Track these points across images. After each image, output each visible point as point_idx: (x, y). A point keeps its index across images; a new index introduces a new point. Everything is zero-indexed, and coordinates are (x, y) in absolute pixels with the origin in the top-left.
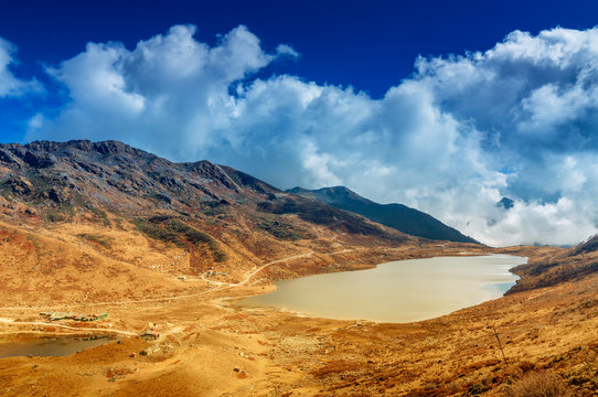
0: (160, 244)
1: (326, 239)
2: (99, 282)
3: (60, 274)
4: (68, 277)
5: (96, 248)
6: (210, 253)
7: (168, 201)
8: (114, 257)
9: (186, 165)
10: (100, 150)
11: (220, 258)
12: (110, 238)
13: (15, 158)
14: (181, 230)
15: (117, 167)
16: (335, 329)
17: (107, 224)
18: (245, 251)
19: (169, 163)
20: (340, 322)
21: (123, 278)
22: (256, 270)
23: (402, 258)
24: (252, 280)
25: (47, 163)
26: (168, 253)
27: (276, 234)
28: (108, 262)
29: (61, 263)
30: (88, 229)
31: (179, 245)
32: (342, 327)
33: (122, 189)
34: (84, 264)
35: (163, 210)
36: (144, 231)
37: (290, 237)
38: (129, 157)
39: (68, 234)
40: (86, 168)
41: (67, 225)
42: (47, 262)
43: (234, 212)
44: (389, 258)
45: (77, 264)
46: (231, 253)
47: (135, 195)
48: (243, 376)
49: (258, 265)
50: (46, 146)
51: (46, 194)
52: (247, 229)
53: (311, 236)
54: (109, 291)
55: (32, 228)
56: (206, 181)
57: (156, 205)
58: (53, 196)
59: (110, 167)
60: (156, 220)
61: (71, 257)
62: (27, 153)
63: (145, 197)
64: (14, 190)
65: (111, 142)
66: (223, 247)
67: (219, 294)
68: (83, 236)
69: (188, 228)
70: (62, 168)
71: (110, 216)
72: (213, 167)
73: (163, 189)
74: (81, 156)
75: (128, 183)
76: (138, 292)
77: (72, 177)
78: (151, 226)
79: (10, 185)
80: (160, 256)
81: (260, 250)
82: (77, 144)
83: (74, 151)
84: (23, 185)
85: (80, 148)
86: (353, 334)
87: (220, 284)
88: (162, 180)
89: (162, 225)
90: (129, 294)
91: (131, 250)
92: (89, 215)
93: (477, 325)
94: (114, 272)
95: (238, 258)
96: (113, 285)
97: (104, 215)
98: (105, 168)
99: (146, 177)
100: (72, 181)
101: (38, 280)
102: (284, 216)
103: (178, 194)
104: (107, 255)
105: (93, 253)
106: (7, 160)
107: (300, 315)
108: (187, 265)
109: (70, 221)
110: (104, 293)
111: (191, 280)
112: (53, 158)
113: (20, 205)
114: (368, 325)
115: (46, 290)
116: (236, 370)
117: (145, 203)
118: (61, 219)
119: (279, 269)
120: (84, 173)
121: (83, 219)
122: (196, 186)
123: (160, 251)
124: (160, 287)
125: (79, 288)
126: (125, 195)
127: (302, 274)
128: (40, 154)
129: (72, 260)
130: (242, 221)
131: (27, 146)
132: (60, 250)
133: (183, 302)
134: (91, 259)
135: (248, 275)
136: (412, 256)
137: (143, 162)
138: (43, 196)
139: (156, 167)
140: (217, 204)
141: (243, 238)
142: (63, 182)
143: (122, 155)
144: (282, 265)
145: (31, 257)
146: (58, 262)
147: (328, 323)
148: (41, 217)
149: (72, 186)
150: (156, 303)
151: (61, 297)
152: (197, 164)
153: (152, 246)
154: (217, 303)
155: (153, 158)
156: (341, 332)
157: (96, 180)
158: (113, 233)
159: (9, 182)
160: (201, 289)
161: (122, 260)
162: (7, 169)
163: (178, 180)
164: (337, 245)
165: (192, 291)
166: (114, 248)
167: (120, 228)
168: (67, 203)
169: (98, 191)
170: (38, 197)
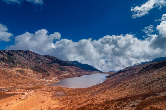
0: (36, 72)
1: (71, 71)
2: (19, 80)
3: (10, 79)
4: (12, 80)
5: (21, 73)
6: (46, 74)
7: (39, 63)
8: (25, 75)
9: (44, 56)
10: (25, 52)
11: (49, 75)
12: (24, 71)
13: (5, 53)
14: (41, 69)
15: (29, 56)
16: (69, 90)
17: (25, 68)
18: (54, 73)
19: (41, 55)
20: (70, 88)
21: (26, 80)
22: (56, 77)
23: (86, 74)
24: (55, 79)
25: (12, 55)
26: (37, 74)
27: (62, 70)
28: (22, 76)
29: (10, 77)
30: (20, 69)
31: (40, 72)
32: (70, 89)
33: (30, 60)
34: (17, 77)
35: (38, 65)
36: (33, 69)
37: (65, 70)
38: (32, 54)
39: (14, 70)
40: (22, 56)
41: (15, 68)
42: (7, 76)
43: (53, 65)
44: (84, 75)
45: (15, 77)
46: (51, 74)
47: (32, 62)
48: (43, 103)
49: (57, 76)
50: (13, 51)
51: (11, 61)
52: (56, 69)
53: (68, 70)
54: (22, 83)
55: (6, 69)
56: (48, 59)
57: (37, 64)
58: (13, 62)
59: (27, 56)
60: (36, 67)
61: (13, 75)
62: (8, 52)
63: (34, 62)
64: (3, 60)
65: (28, 51)
66: (49, 73)
67: (47, 83)
68: (18, 70)
69: (42, 69)
70: (16, 56)
71: (26, 66)
72: (50, 56)
73: (39, 61)
74: (21, 53)
75: (31, 59)
76: (28, 83)
77: (18, 58)
78: (34, 68)
79: (2, 59)
80: (35, 75)
81: (58, 73)
82: (20, 51)
83: (19, 52)
84: (6, 59)
85: (21, 52)
86: (72, 91)
87: (47, 80)
88: (39, 59)
89: (37, 68)
90: (26, 83)
91: (29, 73)
92: (20, 66)
93: (96, 88)
94: (23, 78)
95: (52, 75)
96: (23, 81)
97: (24, 66)
98: (26, 56)
99: (35, 58)
100: (18, 59)
101: (4, 81)
102: (63, 66)
103: (42, 62)
104: (23, 75)
105: (19, 74)
106: (3, 54)
107: (63, 87)
108: (41, 76)
109: (16, 67)
110: (20, 83)
111: (42, 80)
112: (14, 54)
113: (4, 64)
114: (76, 89)
115: (5, 83)
116: (42, 101)
117: (34, 63)
118: (14, 67)
119: (61, 77)
120: (21, 57)
121: (19, 67)
122: (46, 60)
123: (36, 74)
124: (34, 81)
125: (14, 82)
126: (30, 62)
127: (66, 78)
128: (11, 53)
129: (13, 76)
130: (55, 67)
131: (8, 51)
132: (11, 74)
133: (39, 84)
134: (18, 76)
135: (54, 79)
136: (88, 74)
137: (35, 55)
138: (10, 61)
139: (38, 56)
140: (50, 64)
141: (54, 71)
142: (15, 59)
143: (30, 53)
144: (62, 76)
145: (3, 76)
146: (10, 76)
147: (68, 89)
148: (9, 66)
149: (18, 60)
150: (32, 85)
151: (9, 84)
152: (46, 56)
153: (34, 72)
154: (46, 85)
155: (37, 54)
156: (70, 91)
157: (24, 58)
158: (26, 70)
159: (2, 58)
160: (43, 82)
161: (26, 76)
162: (2, 56)
163: (42, 59)
164: (73, 72)
165: (41, 82)
166: (25, 73)
167: (27, 69)
168: (16, 63)
169: (24, 61)
170: (9, 62)
